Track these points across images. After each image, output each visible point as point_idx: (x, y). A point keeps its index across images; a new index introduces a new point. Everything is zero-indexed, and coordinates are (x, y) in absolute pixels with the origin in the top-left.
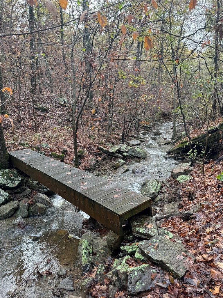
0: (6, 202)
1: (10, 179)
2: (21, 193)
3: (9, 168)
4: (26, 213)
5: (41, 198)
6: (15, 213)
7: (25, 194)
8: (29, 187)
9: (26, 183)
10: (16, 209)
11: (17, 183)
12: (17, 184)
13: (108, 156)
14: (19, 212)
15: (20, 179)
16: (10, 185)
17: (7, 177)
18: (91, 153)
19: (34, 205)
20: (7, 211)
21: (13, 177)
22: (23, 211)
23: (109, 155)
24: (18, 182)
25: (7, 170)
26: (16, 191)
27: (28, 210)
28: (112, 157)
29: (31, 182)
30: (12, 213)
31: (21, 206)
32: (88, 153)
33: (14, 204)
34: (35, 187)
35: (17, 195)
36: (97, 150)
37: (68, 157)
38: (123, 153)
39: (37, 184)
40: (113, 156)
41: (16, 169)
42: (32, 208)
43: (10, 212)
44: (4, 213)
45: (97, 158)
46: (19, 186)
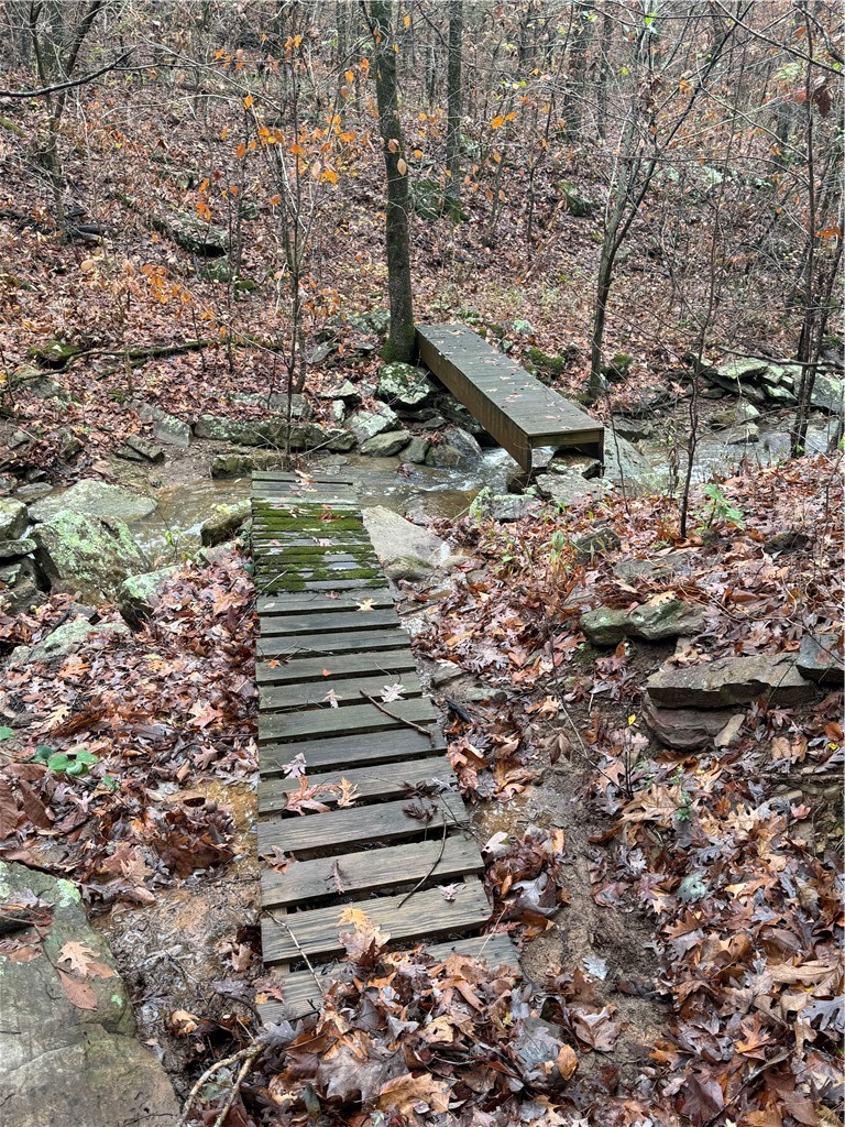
0: (389, 429)
1: (406, 386)
2: (423, 421)
3: (412, 362)
4: (420, 456)
5: (459, 437)
6: (400, 451)
7: (430, 425)
8: (444, 413)
9: (439, 403)
10: (405, 445)
11: (419, 396)
12: (418, 399)
13: (710, 388)
14: (407, 452)
15: (427, 391)
16: (404, 399)
17: (402, 379)
18: (656, 371)
19: (440, 446)
20: (387, 444)
21: (413, 383)
22: (416, 451)
23: (716, 386)
24: (423, 395)
25: (403, 366)
26: (413, 415)
27: (426, 453)
28: (724, 395)
29: (451, 403)
30: (395, 450)
31: (414, 443)
32: (649, 368)
33: (405, 434)
34: (456, 416)
35: (416, 424)
36: (680, 363)
37: (577, 369)
38: (770, 388)
39: (462, 410)
40: (727, 392)
41: (426, 368)
42: (434, 450)
43: (392, 446)
44: (381, 446)
45: (671, 388)
46: (421, 404)
